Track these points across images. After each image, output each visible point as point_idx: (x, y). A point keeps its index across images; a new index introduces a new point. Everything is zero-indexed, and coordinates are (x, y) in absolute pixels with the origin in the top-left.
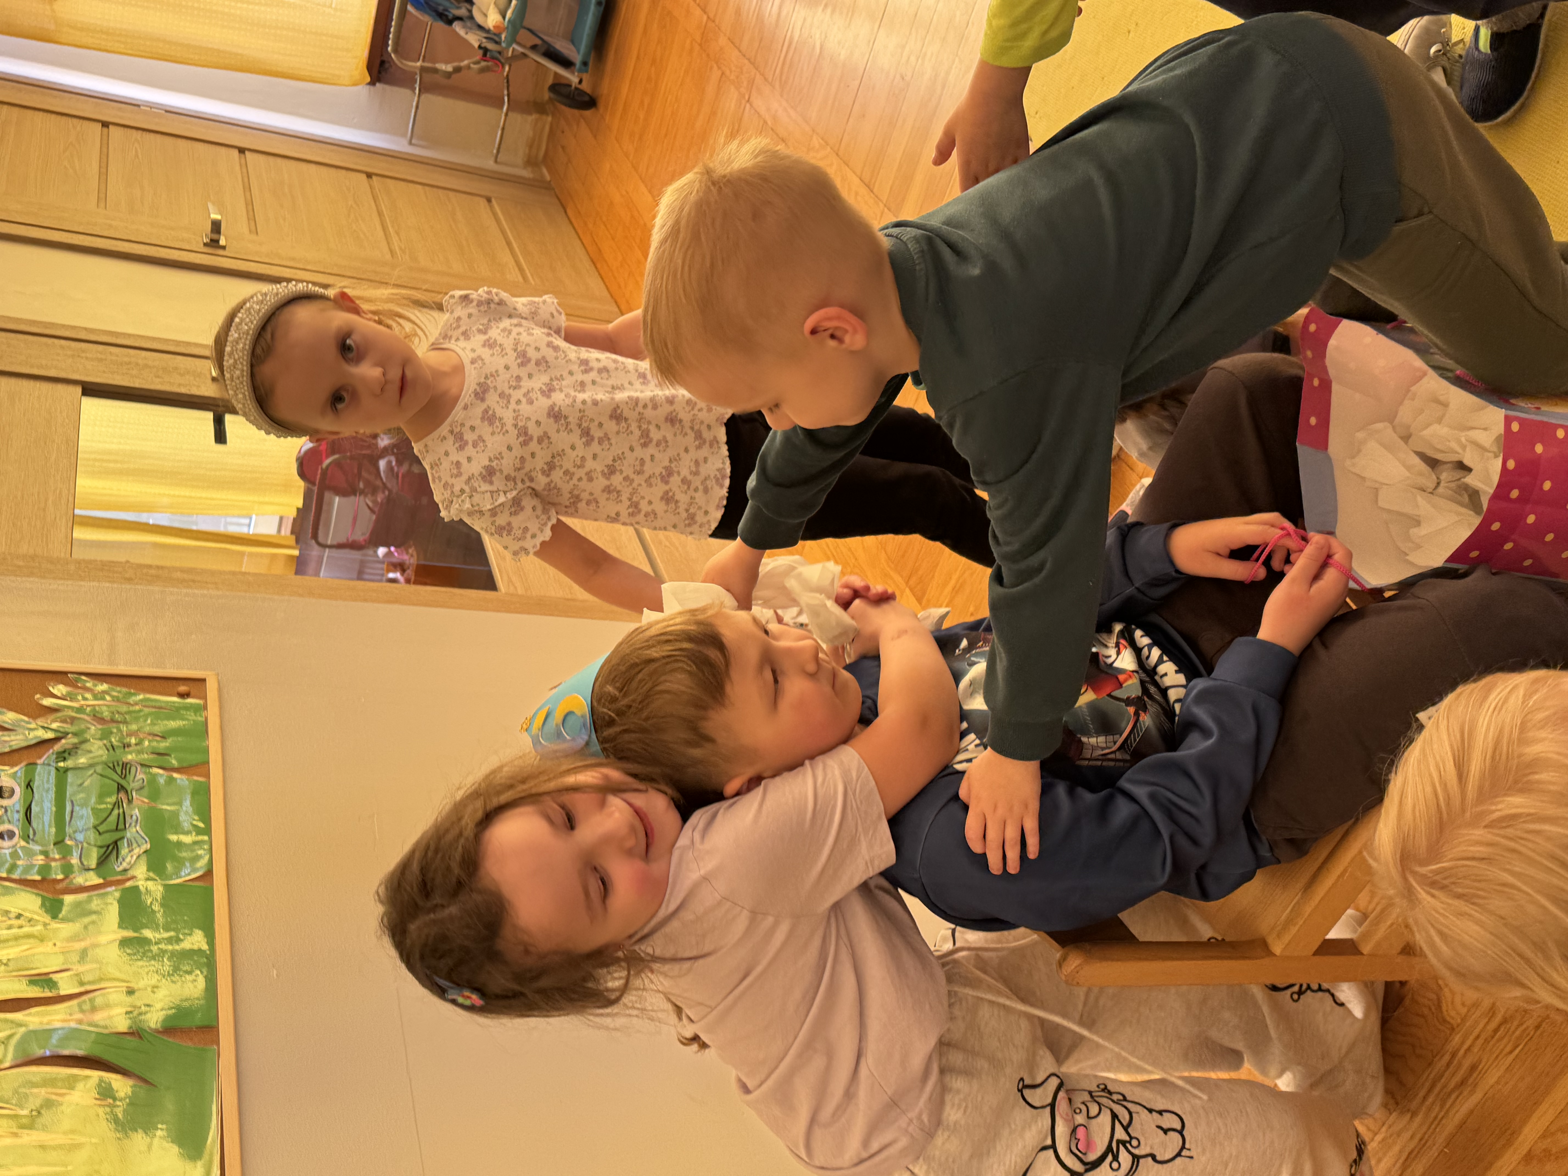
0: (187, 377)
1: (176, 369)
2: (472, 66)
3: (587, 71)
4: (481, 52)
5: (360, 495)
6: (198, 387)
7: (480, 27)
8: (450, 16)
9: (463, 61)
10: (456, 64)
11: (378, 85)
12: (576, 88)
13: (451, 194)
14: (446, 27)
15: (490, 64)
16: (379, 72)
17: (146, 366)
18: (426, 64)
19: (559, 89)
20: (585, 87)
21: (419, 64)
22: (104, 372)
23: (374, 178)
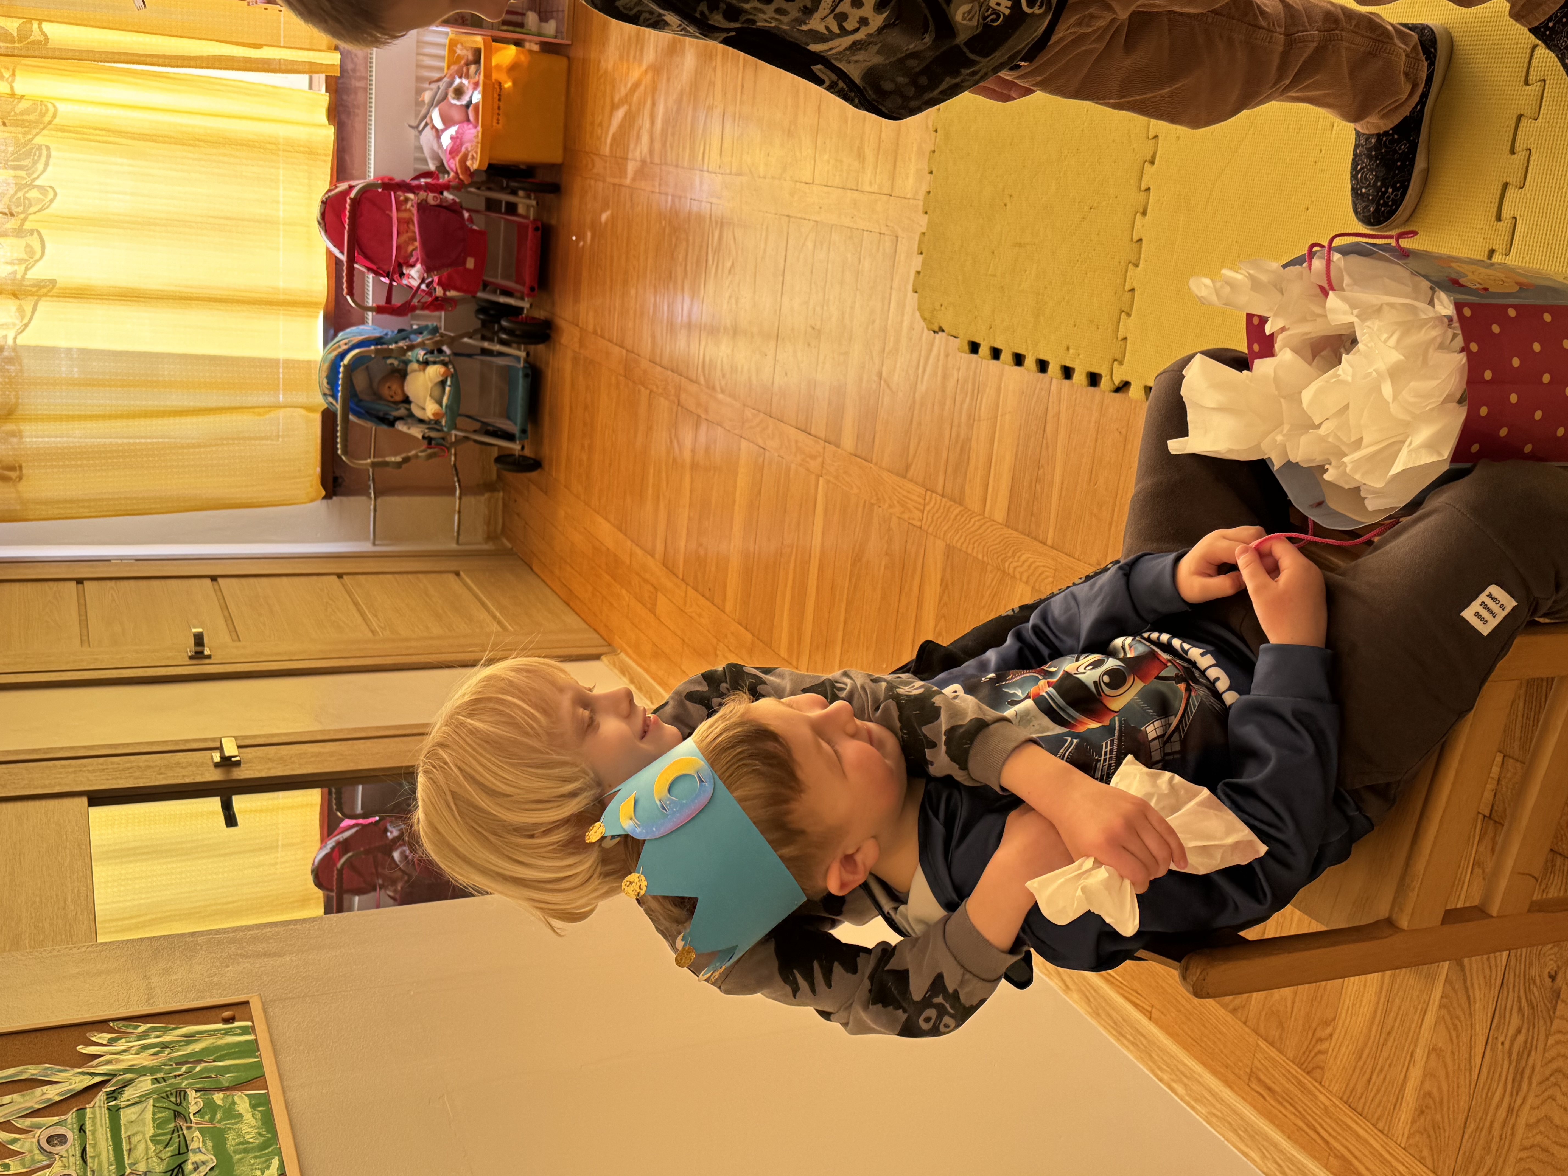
0: (190, 768)
1: (178, 763)
2: (420, 454)
3: (527, 438)
4: (426, 442)
5: (380, 888)
6: (202, 774)
7: (421, 421)
8: (391, 418)
9: (410, 450)
10: (404, 455)
11: (334, 498)
12: (520, 456)
13: (420, 576)
14: (391, 429)
15: (436, 450)
16: (334, 487)
17: (148, 767)
18: (376, 460)
19: (505, 460)
20: (527, 452)
21: (369, 461)
22: (107, 779)
23: (345, 577)
